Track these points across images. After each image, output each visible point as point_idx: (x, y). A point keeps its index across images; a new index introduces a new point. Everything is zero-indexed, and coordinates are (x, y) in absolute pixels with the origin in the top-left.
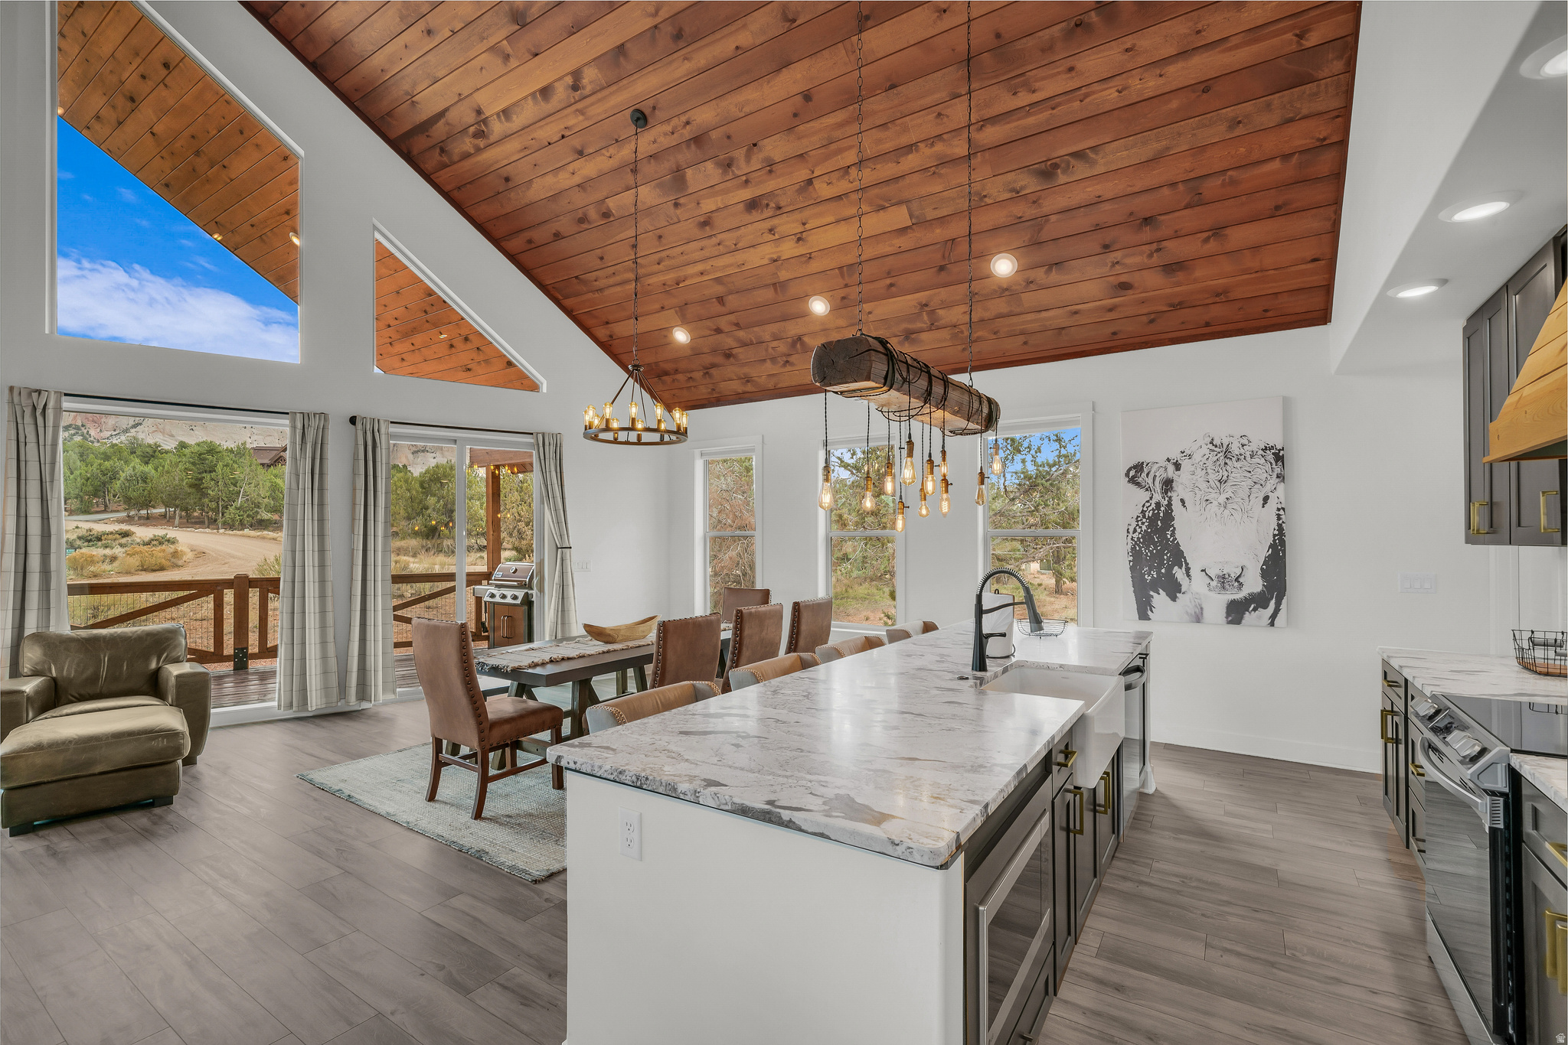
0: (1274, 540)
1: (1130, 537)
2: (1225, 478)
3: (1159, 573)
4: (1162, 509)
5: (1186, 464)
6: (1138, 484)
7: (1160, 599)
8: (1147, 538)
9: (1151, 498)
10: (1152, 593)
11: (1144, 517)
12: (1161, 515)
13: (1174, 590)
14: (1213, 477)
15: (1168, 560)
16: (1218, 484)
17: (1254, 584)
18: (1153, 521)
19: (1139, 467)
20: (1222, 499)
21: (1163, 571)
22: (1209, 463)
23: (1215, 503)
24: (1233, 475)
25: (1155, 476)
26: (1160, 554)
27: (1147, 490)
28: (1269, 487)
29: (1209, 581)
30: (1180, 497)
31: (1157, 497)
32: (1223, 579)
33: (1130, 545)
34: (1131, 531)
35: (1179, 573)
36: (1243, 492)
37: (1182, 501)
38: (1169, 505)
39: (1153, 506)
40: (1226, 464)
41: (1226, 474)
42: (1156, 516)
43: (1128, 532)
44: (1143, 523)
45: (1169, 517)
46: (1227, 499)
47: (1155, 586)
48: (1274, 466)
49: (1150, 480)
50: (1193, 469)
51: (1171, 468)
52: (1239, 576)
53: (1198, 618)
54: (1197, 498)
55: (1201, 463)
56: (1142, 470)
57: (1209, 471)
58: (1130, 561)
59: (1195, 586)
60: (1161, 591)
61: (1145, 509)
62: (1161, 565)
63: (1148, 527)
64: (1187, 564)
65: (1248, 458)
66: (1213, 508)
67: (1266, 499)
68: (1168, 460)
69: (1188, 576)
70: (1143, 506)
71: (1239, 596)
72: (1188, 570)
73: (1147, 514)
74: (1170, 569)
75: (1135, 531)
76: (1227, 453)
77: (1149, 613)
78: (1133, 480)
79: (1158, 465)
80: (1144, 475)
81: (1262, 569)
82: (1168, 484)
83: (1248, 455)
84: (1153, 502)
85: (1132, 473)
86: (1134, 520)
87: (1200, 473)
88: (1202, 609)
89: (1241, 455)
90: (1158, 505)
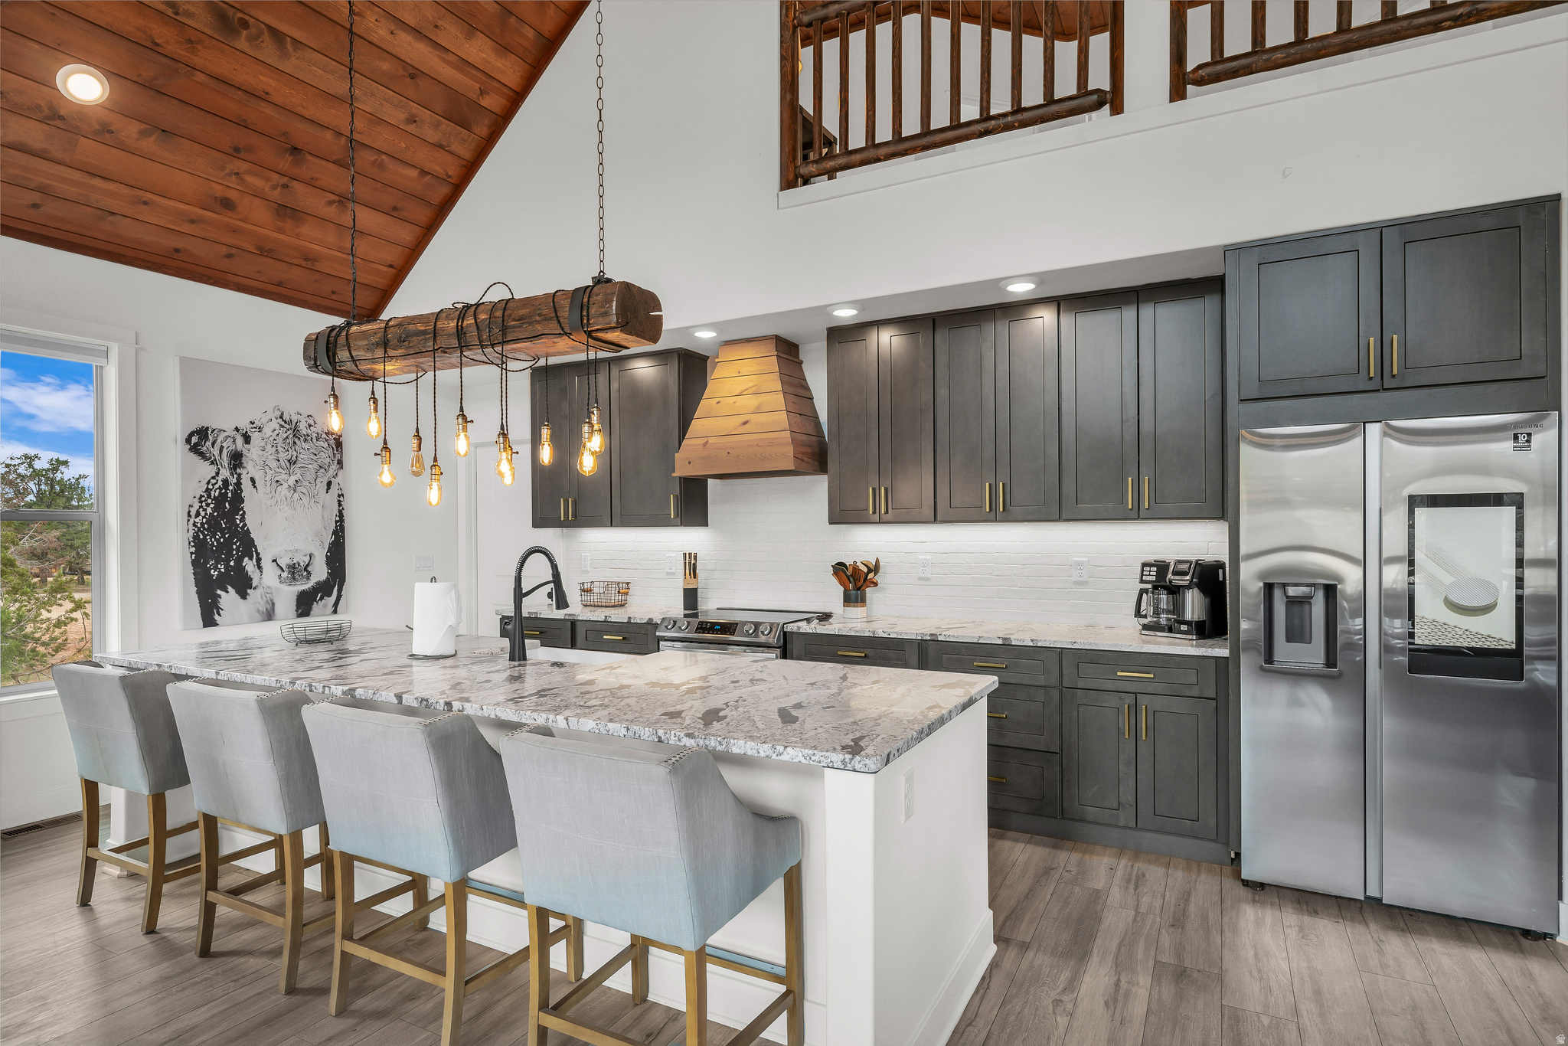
0: (336, 527)
1: (191, 522)
2: (294, 458)
3: (227, 566)
4: (231, 488)
5: (255, 437)
6: (202, 455)
7: (228, 598)
8: (213, 524)
9: (217, 474)
10: (219, 592)
11: (209, 496)
12: (230, 495)
13: (243, 585)
14: (282, 456)
15: (238, 550)
16: (288, 465)
17: (320, 572)
18: (220, 501)
19: (203, 433)
20: (292, 481)
21: (232, 563)
22: (280, 440)
23: (285, 485)
24: (301, 456)
25: (222, 448)
26: (228, 543)
27: (212, 463)
28: (331, 472)
29: (280, 572)
30: (250, 476)
31: (225, 473)
32: (293, 568)
33: (192, 532)
34: (193, 513)
35: (249, 565)
36: (310, 476)
37: (253, 480)
38: (238, 484)
39: (220, 483)
40: (295, 443)
41: (294, 453)
42: (222, 497)
43: (189, 516)
44: (208, 505)
45: (238, 499)
46: (297, 481)
47: (222, 582)
48: (335, 452)
49: (216, 452)
50: (263, 444)
51: (240, 440)
52: (308, 565)
53: (269, 615)
54: (268, 479)
55: (272, 439)
56: (206, 438)
57: (280, 449)
58: (192, 553)
59: (268, 579)
60: (230, 588)
61: (210, 487)
62: (229, 556)
63: (214, 509)
64: (258, 554)
65: (314, 440)
66: (283, 490)
67: (329, 484)
68: (237, 429)
69: (259, 567)
70: (208, 483)
71: (307, 586)
72: (259, 560)
73: (212, 493)
74: (239, 560)
75: (198, 514)
76: (296, 431)
77: (216, 617)
78: (195, 449)
79: (225, 434)
80: (209, 444)
81: (327, 556)
82: (237, 459)
83: (314, 435)
84: (220, 478)
85: (194, 439)
86: (196, 500)
87: (271, 450)
88: (273, 604)
89: (308, 435)
90: (226, 482)
